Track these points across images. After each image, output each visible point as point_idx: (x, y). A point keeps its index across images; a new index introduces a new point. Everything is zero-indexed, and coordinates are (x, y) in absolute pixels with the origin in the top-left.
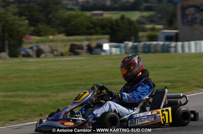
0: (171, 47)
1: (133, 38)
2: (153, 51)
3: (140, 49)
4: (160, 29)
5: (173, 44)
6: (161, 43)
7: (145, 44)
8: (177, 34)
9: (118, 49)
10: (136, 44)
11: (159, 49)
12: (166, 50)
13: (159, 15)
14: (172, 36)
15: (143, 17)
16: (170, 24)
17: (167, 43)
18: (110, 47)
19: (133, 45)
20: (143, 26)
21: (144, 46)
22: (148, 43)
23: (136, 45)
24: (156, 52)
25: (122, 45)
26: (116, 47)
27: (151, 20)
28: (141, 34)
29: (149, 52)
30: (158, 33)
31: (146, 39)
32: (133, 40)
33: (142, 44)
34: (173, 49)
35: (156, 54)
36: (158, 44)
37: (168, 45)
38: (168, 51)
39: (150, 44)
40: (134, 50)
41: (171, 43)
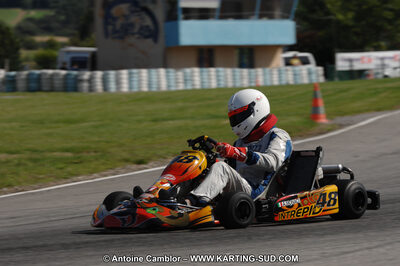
0: (82, 81)
1: (7, 62)
2: (45, 88)
3: (21, 85)
4: (64, 45)
5: (86, 75)
6: (64, 72)
7: (29, 75)
8: (94, 55)
10: (13, 73)
11: (58, 83)
12: (71, 86)
13: (63, 18)
14: (86, 58)
15: (30, 20)
16: (83, 34)
17: (75, 73)
19: (7, 76)
20: (29, 38)
21: (29, 78)
22: (37, 72)
23: (13, 77)
24: (52, 90)
27: (46, 27)
28: (24, 53)
29: (39, 89)
30: (56, 53)
31: (34, 63)
32: (7, 67)
33: (25, 73)
34: (85, 85)
35: (52, 94)
36: (57, 74)
37: (77, 76)
38: (76, 89)
39: (40, 75)
40: (10, 85)
41: (82, 72)
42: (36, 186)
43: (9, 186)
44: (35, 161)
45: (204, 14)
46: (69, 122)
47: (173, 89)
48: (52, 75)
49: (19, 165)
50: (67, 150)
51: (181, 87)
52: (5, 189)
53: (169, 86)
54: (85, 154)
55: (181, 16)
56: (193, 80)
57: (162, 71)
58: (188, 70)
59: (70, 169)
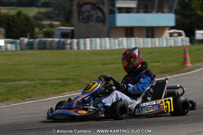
0: (66, 44)
1: (28, 34)
2: (48, 48)
3: (35, 46)
4: (57, 26)
5: (69, 41)
6: (57, 40)
7: (40, 41)
8: (73, 31)
9: (13, 45)
10: (31, 40)
11: (54, 45)
12: (61, 47)
13: (57, 12)
14: (68, 33)
15: (40, 13)
16: (67, 21)
17: (63, 40)
18: (6, 43)
19: (29, 42)
20: (39, 22)
21: (40, 43)
22: (44, 39)
23: (32, 42)
24: (51, 48)
25: (18, 41)
26: (11, 43)
27: (48, 17)
29: (45, 48)
30: (53, 30)
31: (42, 35)
32: (29, 36)
33: (38, 40)
34: (68, 46)
35: (51, 50)
36: (54, 41)
37: (64, 41)
38: (63, 48)
39: (45, 41)
40: (30, 46)
41: (67, 40)
42: (43, 97)
43: (30, 97)
44: (42, 84)
45: (128, 10)
46: (60, 65)
47: (113, 48)
48: (52, 41)
49: (34, 87)
50: (59, 79)
51: (117, 47)
52: (27, 99)
53: (111, 47)
54: (67, 81)
55: (117, 11)
56: (123, 44)
57: (107, 39)
58: (120, 39)
59: (60, 89)
